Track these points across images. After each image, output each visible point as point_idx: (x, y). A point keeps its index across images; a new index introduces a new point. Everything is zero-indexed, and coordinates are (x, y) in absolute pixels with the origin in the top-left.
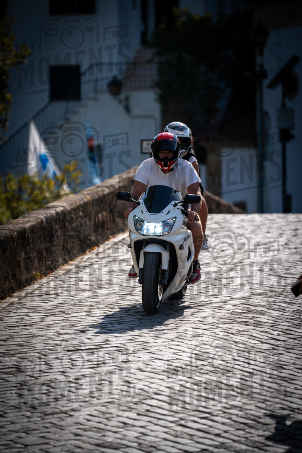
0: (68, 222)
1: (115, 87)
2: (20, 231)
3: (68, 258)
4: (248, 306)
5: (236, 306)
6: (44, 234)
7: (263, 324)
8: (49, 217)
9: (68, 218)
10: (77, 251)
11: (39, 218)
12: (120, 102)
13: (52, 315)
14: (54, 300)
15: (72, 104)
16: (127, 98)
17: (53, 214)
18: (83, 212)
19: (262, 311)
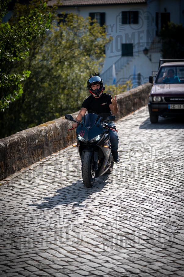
0: (122, 102)
1: (146, 51)
12: (148, 57)
15: (130, 58)
16: (150, 56)
18: (129, 98)
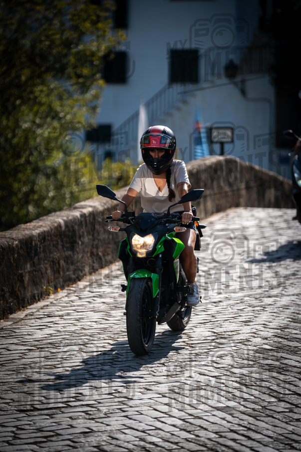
0: (99, 225)
1: (231, 71)
2: (23, 239)
3: (97, 266)
4: (280, 340)
5: (266, 339)
6: (62, 241)
7: (290, 369)
8: (71, 220)
9: (100, 220)
10: (113, 257)
11: (56, 222)
12: (236, 84)
13: (38, 348)
14: (52, 326)
15: (190, 87)
16: (243, 81)
17: (77, 216)
19: (296, 347)
